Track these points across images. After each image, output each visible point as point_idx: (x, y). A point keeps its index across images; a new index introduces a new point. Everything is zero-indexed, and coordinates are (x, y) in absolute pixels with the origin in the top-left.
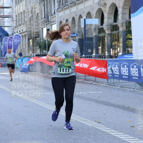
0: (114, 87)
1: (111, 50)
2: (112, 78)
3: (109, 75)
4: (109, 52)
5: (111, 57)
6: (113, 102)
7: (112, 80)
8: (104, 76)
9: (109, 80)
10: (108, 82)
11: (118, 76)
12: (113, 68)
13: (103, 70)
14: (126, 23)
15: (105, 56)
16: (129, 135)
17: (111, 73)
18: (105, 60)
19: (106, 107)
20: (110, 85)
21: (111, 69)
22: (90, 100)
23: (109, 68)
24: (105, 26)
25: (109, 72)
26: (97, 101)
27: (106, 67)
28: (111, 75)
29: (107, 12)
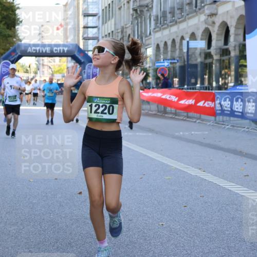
0: (223, 126)
1: (220, 79)
2: (220, 114)
3: (218, 112)
4: (217, 82)
5: (219, 88)
6: (222, 144)
7: (221, 117)
8: (212, 112)
9: (218, 117)
10: (215, 120)
11: (229, 112)
12: (222, 103)
13: (211, 104)
14: (240, 47)
15: (212, 87)
16: (242, 186)
17: (220, 108)
18: (212, 93)
20: (218, 124)
21: (220, 104)
22: (193, 142)
23: (217, 102)
24: (212, 50)
25: (218, 107)
26: (201, 144)
27: (213, 100)
28: (220, 112)
29: (215, 33)
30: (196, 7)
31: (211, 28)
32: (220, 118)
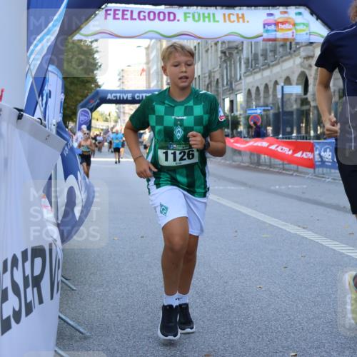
0: (323, 179)
1: (319, 128)
2: (320, 166)
3: (317, 163)
4: (316, 130)
5: (318, 137)
6: (323, 199)
7: (321, 169)
8: (311, 164)
9: (317, 170)
10: (315, 172)
11: (330, 164)
12: (322, 154)
13: (309, 155)
14: (339, 92)
15: (310, 136)
16: (347, 244)
17: (320, 160)
18: (310, 143)
19: (315, 207)
20: (319, 177)
21: (320, 155)
22: (291, 197)
23: (317, 153)
24: (309, 96)
25: (317, 158)
26: (300, 199)
27: (312, 151)
28: (320, 163)
29: (312, 77)
30: (291, 49)
31: (307, 72)
32: (319, 170)
